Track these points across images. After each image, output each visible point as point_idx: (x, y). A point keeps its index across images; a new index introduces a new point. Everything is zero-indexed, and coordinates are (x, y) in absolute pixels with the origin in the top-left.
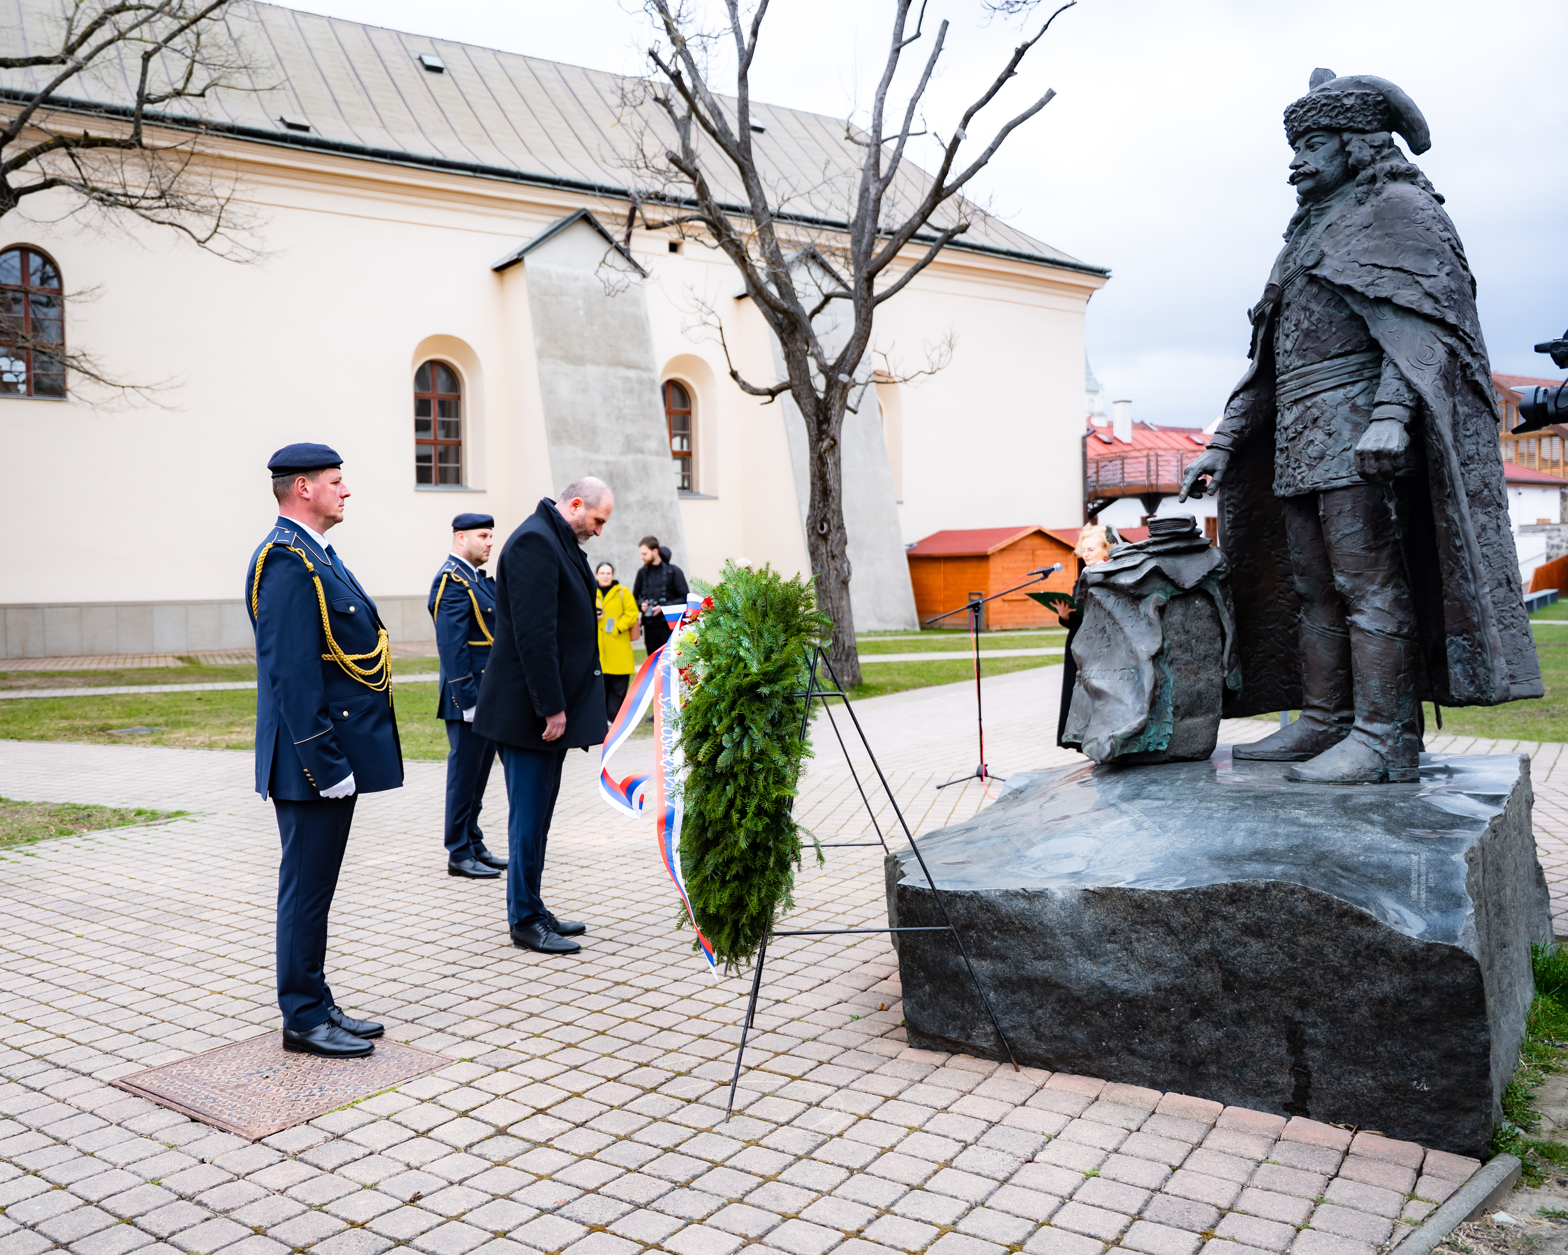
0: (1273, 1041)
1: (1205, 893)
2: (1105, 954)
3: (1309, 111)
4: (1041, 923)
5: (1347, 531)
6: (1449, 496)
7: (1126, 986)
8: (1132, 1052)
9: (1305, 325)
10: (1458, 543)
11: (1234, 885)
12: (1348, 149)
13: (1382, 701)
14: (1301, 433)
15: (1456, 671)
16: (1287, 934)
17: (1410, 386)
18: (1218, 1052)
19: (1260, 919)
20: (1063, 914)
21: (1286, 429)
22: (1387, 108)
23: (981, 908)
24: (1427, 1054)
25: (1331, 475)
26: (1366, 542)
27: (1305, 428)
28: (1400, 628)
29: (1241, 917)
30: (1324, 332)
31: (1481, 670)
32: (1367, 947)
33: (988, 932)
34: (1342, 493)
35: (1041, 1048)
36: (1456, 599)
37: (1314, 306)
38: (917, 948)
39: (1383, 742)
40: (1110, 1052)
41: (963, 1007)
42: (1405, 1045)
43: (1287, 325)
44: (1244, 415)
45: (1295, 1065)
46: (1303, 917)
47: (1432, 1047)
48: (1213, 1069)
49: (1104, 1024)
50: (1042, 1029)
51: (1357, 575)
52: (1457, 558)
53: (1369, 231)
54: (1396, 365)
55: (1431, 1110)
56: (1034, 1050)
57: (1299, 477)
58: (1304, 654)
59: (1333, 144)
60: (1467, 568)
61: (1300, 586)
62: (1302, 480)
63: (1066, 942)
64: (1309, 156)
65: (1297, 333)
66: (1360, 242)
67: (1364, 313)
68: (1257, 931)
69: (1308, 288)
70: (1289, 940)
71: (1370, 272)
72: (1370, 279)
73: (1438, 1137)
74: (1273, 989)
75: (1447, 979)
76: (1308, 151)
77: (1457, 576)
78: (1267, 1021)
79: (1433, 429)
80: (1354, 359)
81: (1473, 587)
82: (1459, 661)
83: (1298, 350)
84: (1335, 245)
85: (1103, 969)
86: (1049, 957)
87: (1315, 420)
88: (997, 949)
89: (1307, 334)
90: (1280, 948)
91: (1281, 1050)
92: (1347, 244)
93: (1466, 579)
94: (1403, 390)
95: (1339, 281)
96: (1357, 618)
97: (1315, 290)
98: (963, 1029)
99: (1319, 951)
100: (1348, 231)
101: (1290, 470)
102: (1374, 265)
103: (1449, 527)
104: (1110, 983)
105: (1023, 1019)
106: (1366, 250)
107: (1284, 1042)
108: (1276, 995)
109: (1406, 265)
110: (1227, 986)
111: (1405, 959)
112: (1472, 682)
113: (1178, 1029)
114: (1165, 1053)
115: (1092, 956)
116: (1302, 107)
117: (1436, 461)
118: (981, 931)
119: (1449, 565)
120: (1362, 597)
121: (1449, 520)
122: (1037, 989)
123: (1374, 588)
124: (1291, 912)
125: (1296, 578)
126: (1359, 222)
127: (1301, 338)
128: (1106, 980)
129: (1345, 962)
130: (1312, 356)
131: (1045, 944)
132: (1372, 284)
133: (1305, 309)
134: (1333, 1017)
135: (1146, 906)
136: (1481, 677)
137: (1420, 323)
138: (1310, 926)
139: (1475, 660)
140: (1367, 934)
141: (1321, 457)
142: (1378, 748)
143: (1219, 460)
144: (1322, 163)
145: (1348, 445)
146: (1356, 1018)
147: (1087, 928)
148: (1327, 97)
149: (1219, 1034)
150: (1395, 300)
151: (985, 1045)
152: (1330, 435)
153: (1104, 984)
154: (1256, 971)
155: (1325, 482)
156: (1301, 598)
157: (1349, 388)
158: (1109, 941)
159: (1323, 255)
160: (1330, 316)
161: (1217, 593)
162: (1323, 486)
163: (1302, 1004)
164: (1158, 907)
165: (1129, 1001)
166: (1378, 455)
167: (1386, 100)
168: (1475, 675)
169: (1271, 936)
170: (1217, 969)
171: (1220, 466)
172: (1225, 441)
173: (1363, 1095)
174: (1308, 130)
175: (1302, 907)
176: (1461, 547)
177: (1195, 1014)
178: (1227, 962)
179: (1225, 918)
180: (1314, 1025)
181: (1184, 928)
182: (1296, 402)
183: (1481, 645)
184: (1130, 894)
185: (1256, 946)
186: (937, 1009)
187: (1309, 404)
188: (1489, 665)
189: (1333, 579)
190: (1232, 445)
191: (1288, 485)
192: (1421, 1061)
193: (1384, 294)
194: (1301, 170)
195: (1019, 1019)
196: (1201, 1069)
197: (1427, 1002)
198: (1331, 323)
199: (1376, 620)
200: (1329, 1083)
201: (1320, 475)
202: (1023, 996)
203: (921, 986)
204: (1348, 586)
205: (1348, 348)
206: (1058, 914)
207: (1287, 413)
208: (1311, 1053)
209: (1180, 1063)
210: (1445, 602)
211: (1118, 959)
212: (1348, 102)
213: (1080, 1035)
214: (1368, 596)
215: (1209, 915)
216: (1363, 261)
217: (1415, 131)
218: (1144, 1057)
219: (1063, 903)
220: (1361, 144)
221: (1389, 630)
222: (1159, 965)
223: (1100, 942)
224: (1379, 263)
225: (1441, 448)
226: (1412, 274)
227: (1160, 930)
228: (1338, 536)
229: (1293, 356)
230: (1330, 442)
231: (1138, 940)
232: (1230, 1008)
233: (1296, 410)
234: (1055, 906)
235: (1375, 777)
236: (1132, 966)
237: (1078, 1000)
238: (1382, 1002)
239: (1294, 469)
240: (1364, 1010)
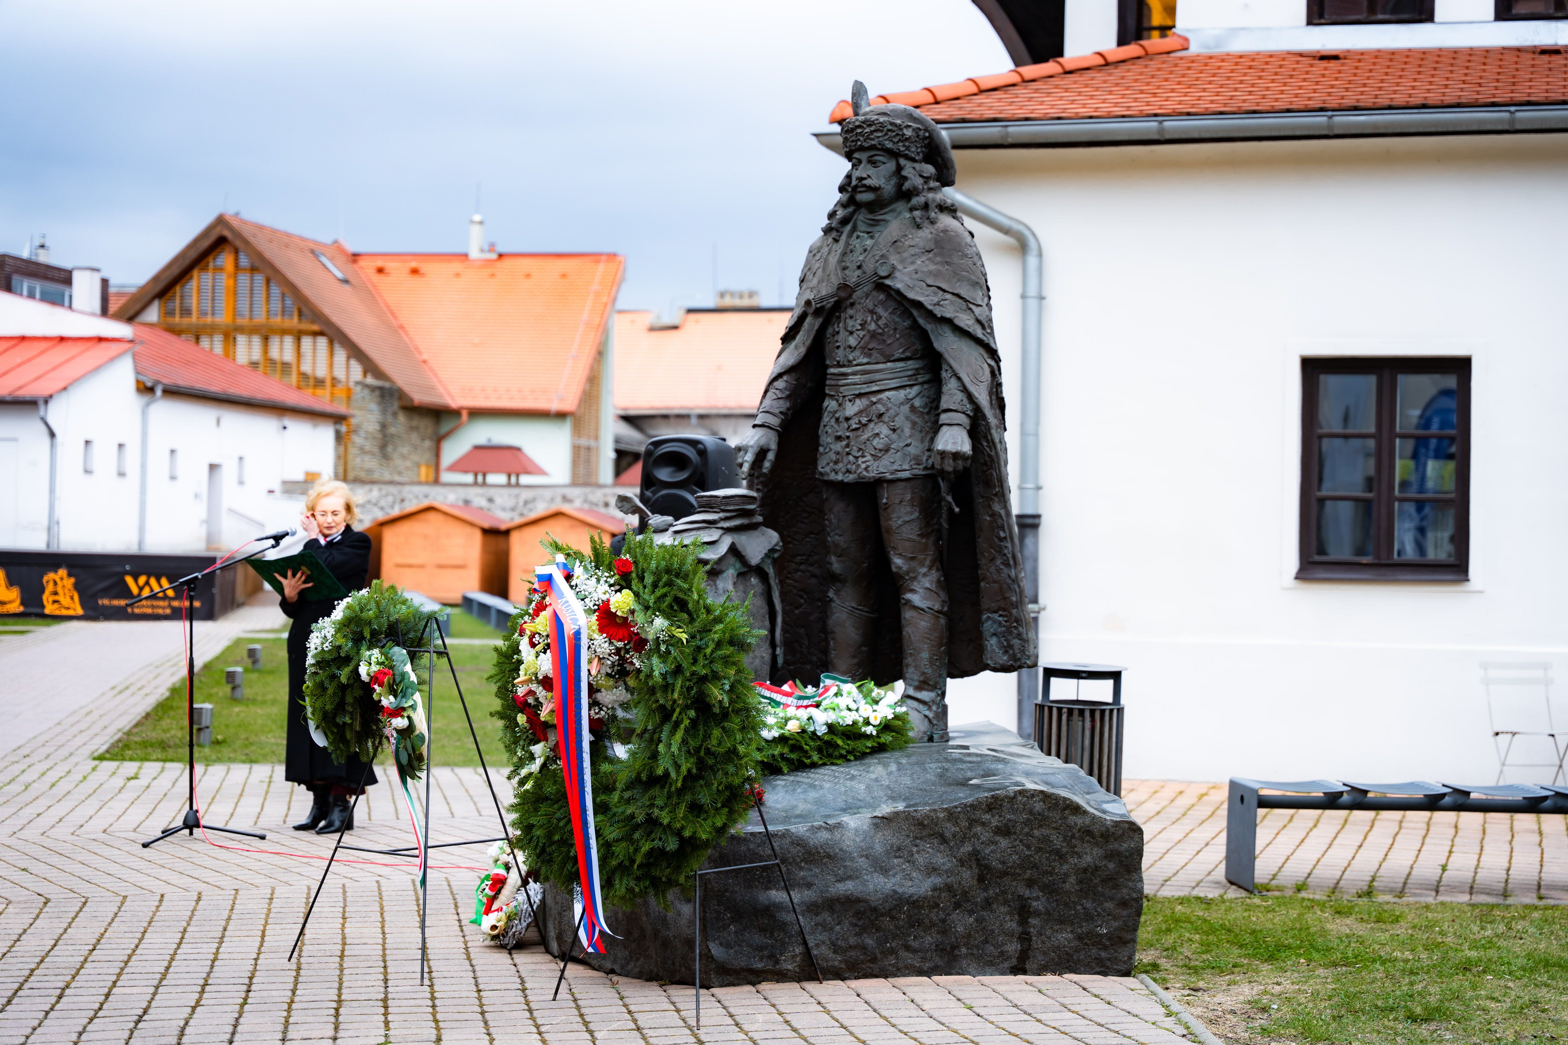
0: (1008, 918)
1: (972, 806)
2: (893, 868)
3: (875, 131)
4: (841, 850)
5: (907, 519)
6: (996, 495)
7: (912, 890)
8: (908, 948)
9: (873, 327)
10: (1002, 535)
11: (993, 796)
12: (904, 173)
13: (929, 671)
14: (865, 425)
15: (992, 643)
16: (1026, 830)
17: (970, 397)
18: (969, 935)
19: (1009, 820)
20: (858, 839)
21: (847, 419)
22: (929, 143)
23: (792, 843)
24: (1109, 905)
25: (896, 467)
26: (921, 529)
27: (870, 421)
28: (943, 606)
29: (995, 822)
30: (890, 336)
31: (1016, 642)
32: (1079, 831)
33: (797, 864)
34: (903, 484)
35: (836, 960)
36: (995, 582)
37: (880, 311)
38: (726, 891)
39: (930, 708)
40: (892, 951)
41: (772, 936)
42: (1094, 902)
43: (850, 323)
44: (788, 397)
45: (1022, 933)
46: (1039, 814)
47: (1112, 899)
48: (964, 950)
49: (892, 927)
50: (839, 942)
51: (913, 558)
52: (1000, 547)
53: (931, 255)
54: (959, 379)
55: (1105, 948)
56: (831, 963)
57: (863, 466)
58: (833, 632)
59: (891, 166)
60: (1010, 556)
61: (836, 566)
62: (866, 469)
63: (862, 862)
64: (871, 171)
65: (861, 333)
66: (923, 264)
67: (929, 327)
68: (1005, 831)
69: (874, 293)
70: (1027, 834)
71: (935, 293)
72: (936, 300)
73: (1108, 968)
74: (1013, 875)
75: (1125, 845)
76: (869, 166)
77: (998, 562)
78: (1006, 902)
79: (986, 437)
80: (911, 364)
81: (1013, 571)
82: (994, 634)
83: (863, 348)
84: (902, 261)
85: (893, 880)
86: (850, 878)
87: (880, 415)
88: (804, 878)
89: (873, 335)
90: (1021, 841)
91: (1012, 925)
92: (913, 263)
93: (1007, 565)
94: (966, 401)
95: (911, 295)
96: (909, 596)
97: (882, 297)
98: (772, 956)
99: (1046, 839)
100: (912, 251)
101: (851, 458)
102: (939, 288)
103: (995, 521)
104: (900, 891)
105: (824, 937)
106: (930, 273)
107: (1016, 916)
108: (1015, 880)
109: (963, 293)
110: (981, 879)
111: (1102, 836)
112: (1006, 652)
113: (944, 921)
114: (931, 944)
115: (885, 871)
116: (870, 125)
117: (985, 464)
118: (790, 864)
119: (990, 553)
120: (915, 578)
121: (994, 515)
122: (838, 907)
123: (924, 570)
124: (1031, 812)
125: (833, 559)
126: (921, 244)
127: (867, 338)
128: (896, 888)
129: (1064, 844)
130: (876, 356)
131: (845, 867)
132: (938, 304)
133: (872, 312)
134: (1050, 890)
135: (926, 822)
136: (1016, 647)
137: (972, 344)
138: (1041, 820)
139: (1011, 633)
140: (1079, 820)
141: (887, 450)
142: (927, 713)
143: (771, 440)
144: (883, 181)
145: (909, 441)
146: (1067, 886)
147: (879, 848)
148: (892, 124)
149: (972, 920)
150: (956, 322)
151: (790, 967)
152: (894, 430)
153: (895, 892)
154: (1003, 863)
155: (892, 473)
156: (833, 578)
157: (908, 390)
158: (897, 857)
159: (894, 268)
160: (895, 323)
161: (771, 571)
162: (889, 476)
163: (1030, 883)
164: (935, 822)
165: (914, 902)
166: (956, 455)
167: (931, 137)
168: (1010, 646)
169: (1015, 833)
170: (974, 866)
171: (774, 446)
172: (774, 421)
173: (1064, 946)
174: (873, 148)
175: (1039, 806)
176: (1005, 538)
177: (957, 905)
178: (984, 858)
179: (983, 824)
180: (1037, 899)
181: (954, 836)
182: (860, 395)
183: (1018, 620)
184: (914, 814)
185: (1004, 843)
186: (744, 944)
187: (874, 399)
188: (1025, 636)
189: (888, 562)
190: (780, 426)
191: (848, 471)
192: (1104, 911)
193: (948, 315)
194: (865, 182)
195: (821, 937)
196: (957, 952)
197: (1111, 866)
198: (895, 329)
199: (926, 599)
200: (1043, 942)
201: (886, 466)
202: (826, 916)
203: (725, 927)
204: (905, 568)
205: (908, 354)
206: (854, 840)
207: (848, 404)
208: (1033, 921)
209: (942, 950)
210: (982, 584)
211: (903, 870)
212: (908, 133)
213: (870, 942)
214: (920, 577)
215: (973, 822)
216: (930, 282)
217: (948, 169)
218: (915, 951)
219: (856, 830)
220: (913, 171)
221: (936, 608)
222: (935, 869)
223: (889, 858)
224: (943, 286)
225: (993, 453)
226: (966, 301)
227: (935, 841)
228: (900, 522)
229: (857, 353)
230: (894, 436)
231: (918, 852)
232: (980, 896)
233: (860, 404)
234: (850, 834)
235: (926, 738)
236: (914, 874)
237: (875, 910)
238: (1085, 870)
239: (856, 458)
240: (1072, 879)
